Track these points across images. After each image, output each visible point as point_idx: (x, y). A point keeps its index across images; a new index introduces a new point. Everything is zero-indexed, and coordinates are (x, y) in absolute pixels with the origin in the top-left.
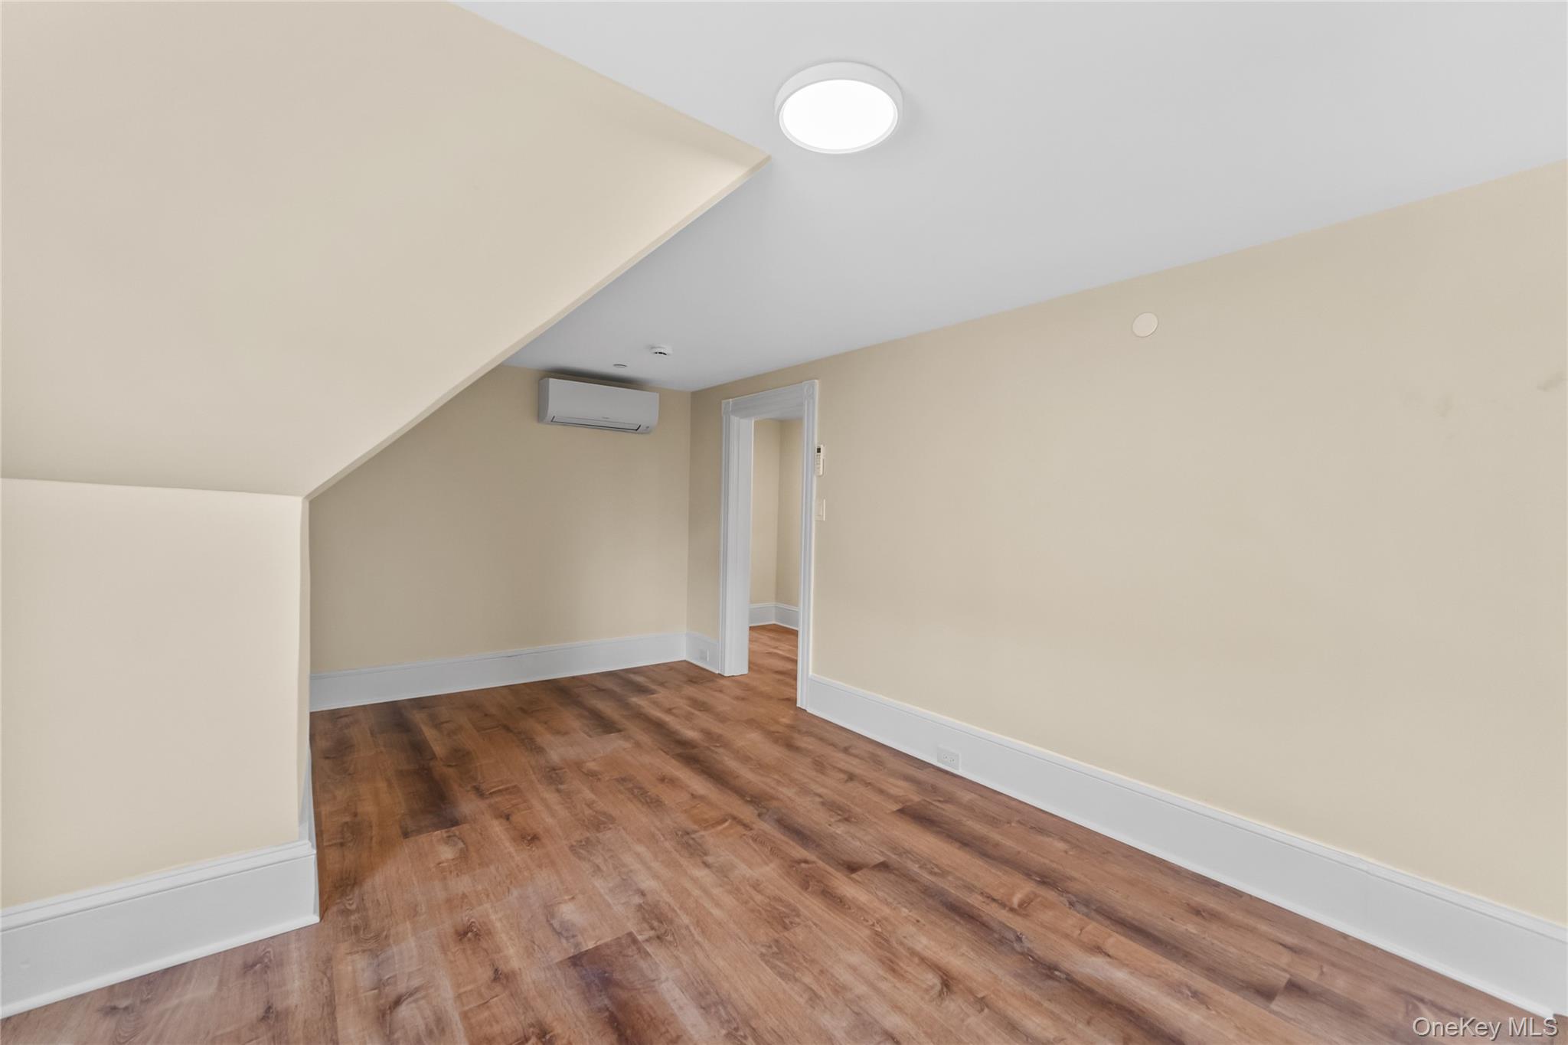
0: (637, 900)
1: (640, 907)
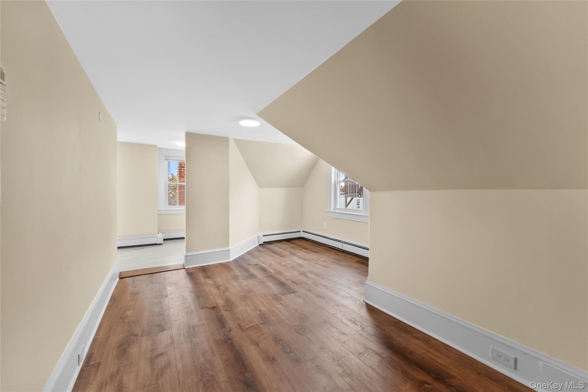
0: (282, 302)
1: (281, 301)
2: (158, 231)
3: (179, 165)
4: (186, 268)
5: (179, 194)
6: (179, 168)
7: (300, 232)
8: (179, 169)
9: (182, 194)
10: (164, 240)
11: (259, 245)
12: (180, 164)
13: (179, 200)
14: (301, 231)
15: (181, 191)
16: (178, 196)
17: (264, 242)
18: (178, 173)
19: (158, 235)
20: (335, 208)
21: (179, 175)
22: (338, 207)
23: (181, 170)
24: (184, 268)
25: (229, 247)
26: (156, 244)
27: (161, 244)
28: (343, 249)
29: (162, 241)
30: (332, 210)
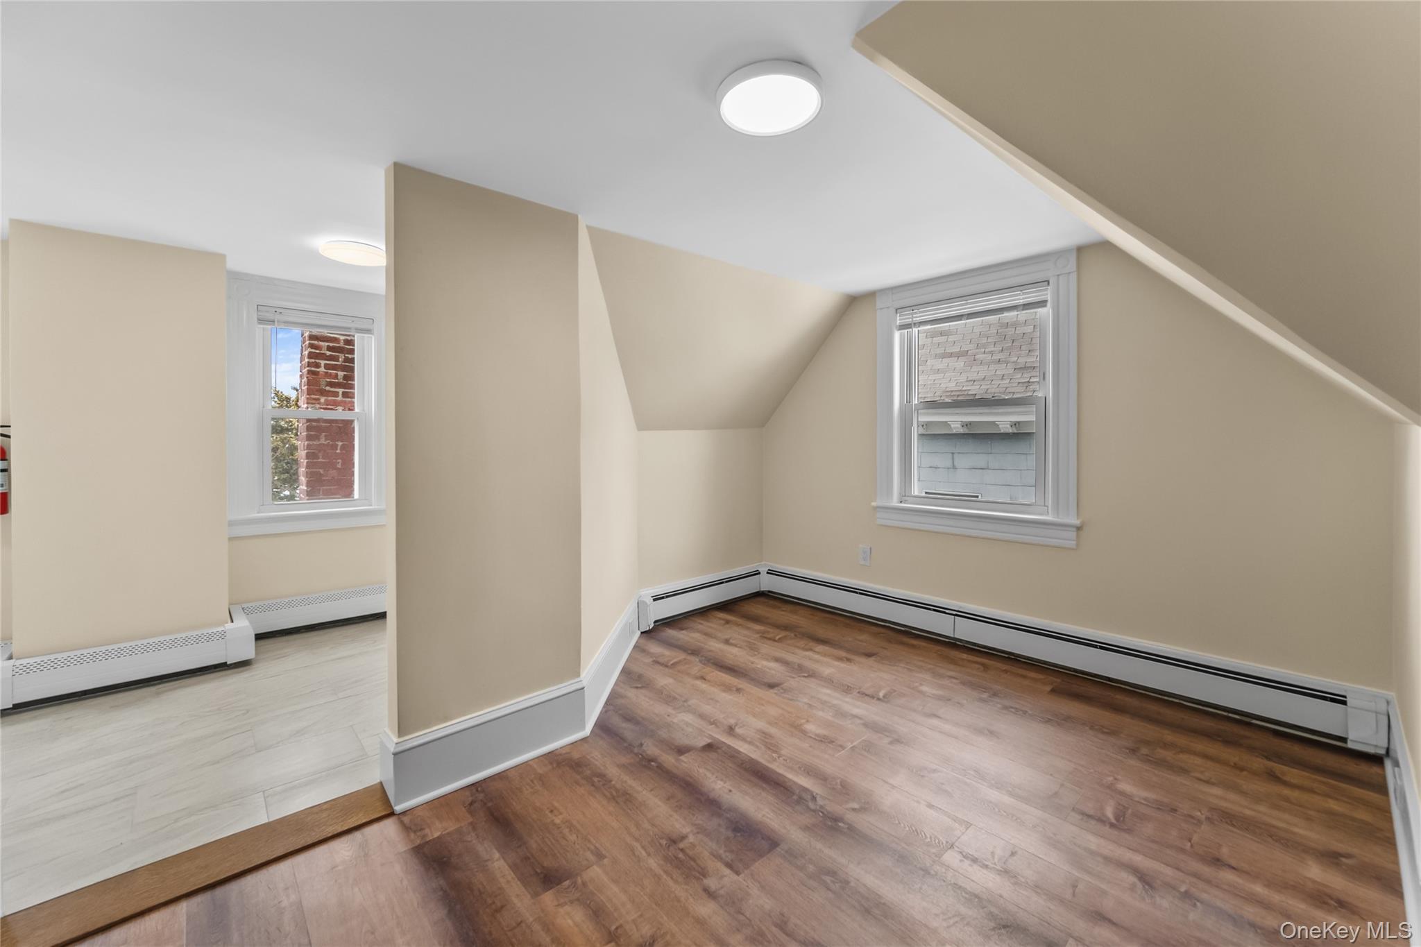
2: (230, 604)
3: (309, 350)
4: (398, 808)
5: (308, 456)
6: (307, 360)
7: (759, 573)
8: (309, 364)
9: (320, 455)
10: (260, 637)
11: (642, 633)
12: (311, 346)
13: (308, 475)
14: (763, 570)
15: (316, 443)
16: (304, 462)
17: (655, 622)
18: (305, 380)
19: (229, 625)
20: (905, 495)
21: (309, 383)
22: (916, 493)
23: (318, 366)
24: (392, 814)
25: (579, 676)
26: (222, 667)
27: (244, 664)
28: (956, 636)
29: (247, 650)
30: (895, 503)
